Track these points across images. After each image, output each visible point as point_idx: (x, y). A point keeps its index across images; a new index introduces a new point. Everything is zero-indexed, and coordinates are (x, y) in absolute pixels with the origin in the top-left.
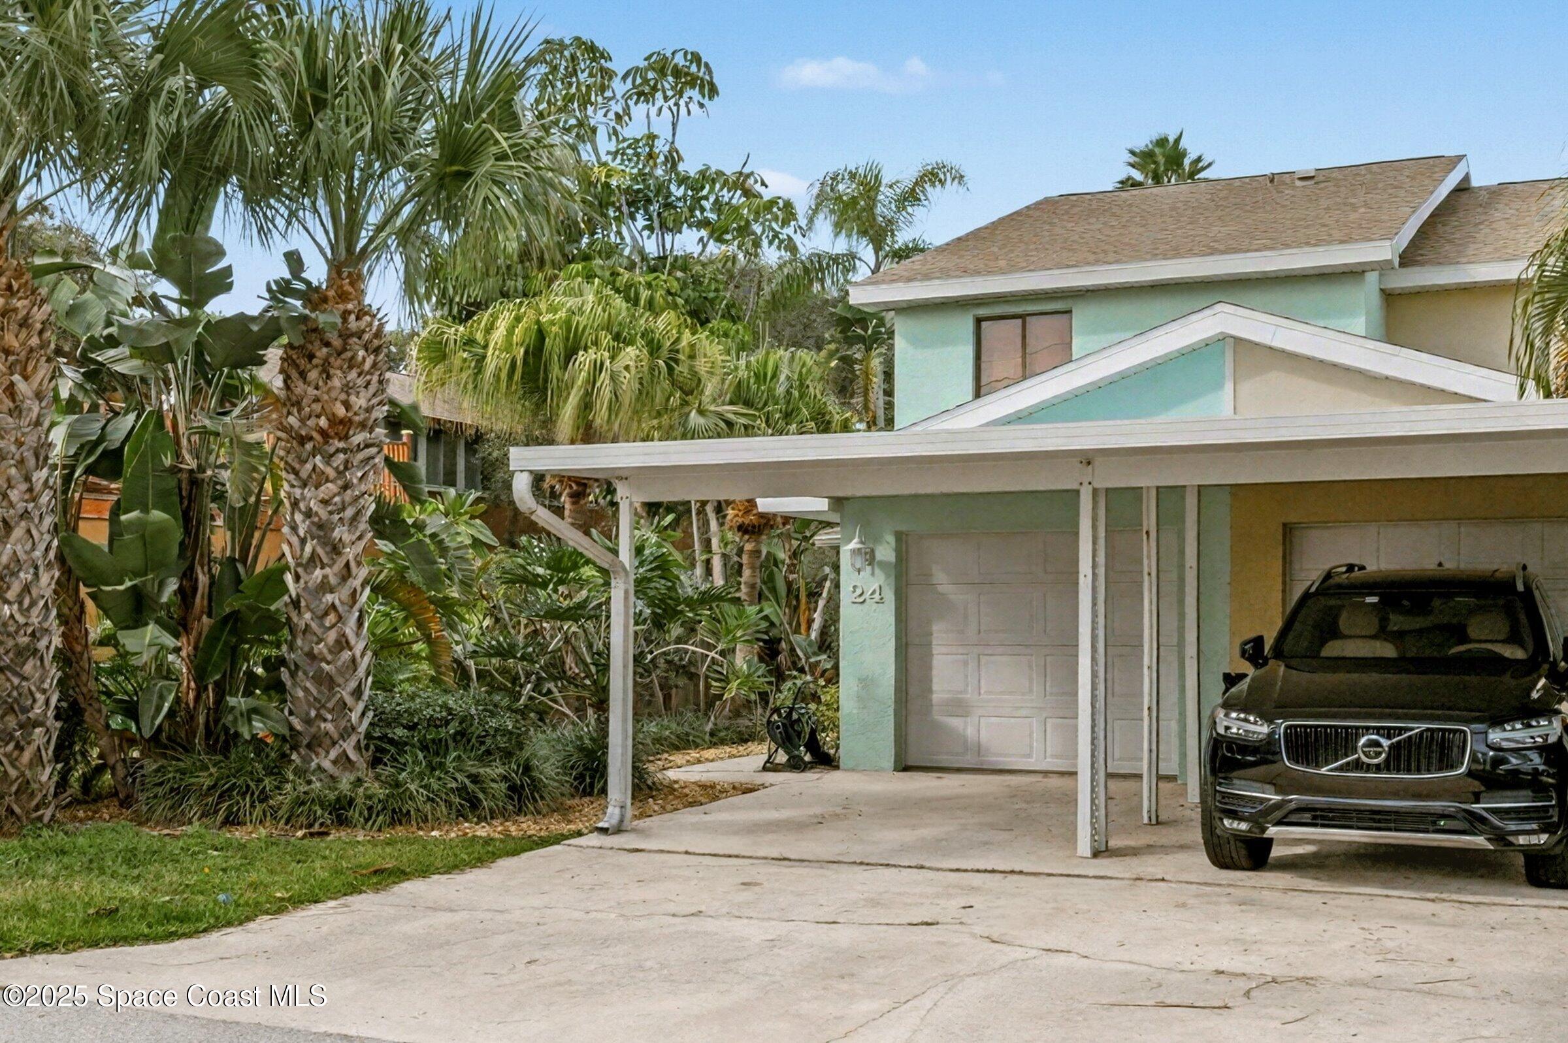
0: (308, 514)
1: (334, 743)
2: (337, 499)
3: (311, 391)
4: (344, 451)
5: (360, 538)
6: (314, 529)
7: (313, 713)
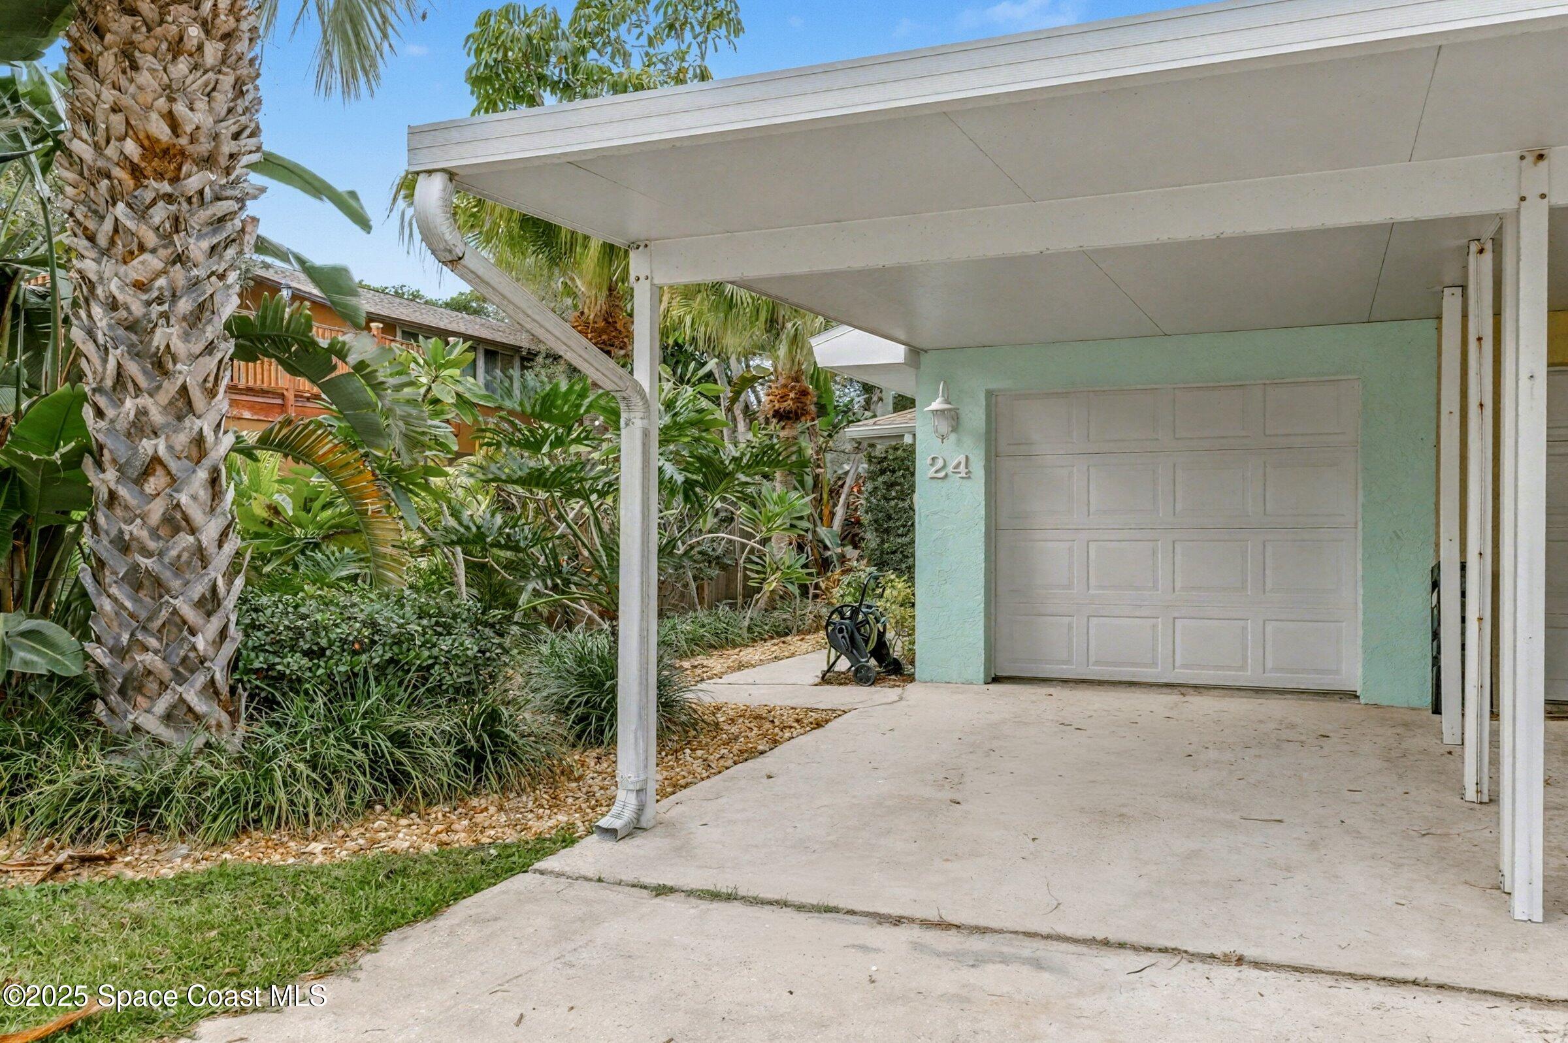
0: (113, 305)
1: (163, 686)
2: (162, 282)
3: (108, 95)
4: (169, 198)
5: (210, 348)
6: (121, 332)
7: (125, 638)
